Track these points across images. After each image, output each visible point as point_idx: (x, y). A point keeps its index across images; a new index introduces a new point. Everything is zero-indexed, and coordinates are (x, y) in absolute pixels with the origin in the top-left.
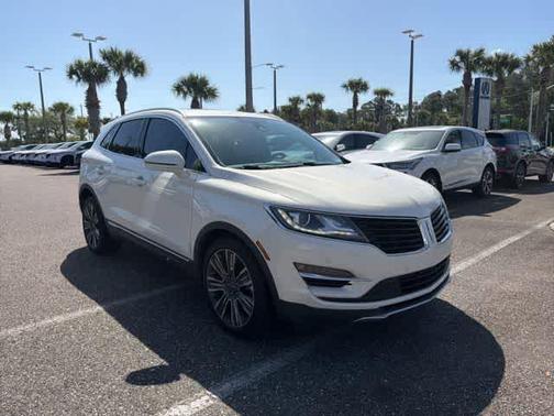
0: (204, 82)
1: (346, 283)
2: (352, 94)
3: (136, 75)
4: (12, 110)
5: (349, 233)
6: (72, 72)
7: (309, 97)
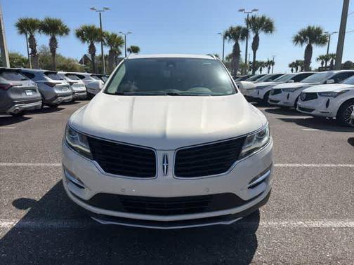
0: (319, 31)
3: (266, 32)
6: (227, 35)
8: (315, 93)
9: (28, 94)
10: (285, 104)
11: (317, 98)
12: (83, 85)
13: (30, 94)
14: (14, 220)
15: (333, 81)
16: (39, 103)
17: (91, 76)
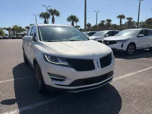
0: (75, 17)
1: (64, 80)
2: (120, 19)
3: (57, 16)
4: (29, 26)
5: (66, 64)
6: (41, 16)
7: (107, 20)
11: (117, 43)
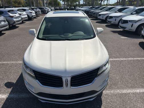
8: (127, 21)
9: (2, 23)
10: (114, 23)
11: (128, 23)
12: (25, 15)
13: (3, 23)
14: (7, 94)
15: (135, 13)
16: (8, 27)
17: (29, 9)
